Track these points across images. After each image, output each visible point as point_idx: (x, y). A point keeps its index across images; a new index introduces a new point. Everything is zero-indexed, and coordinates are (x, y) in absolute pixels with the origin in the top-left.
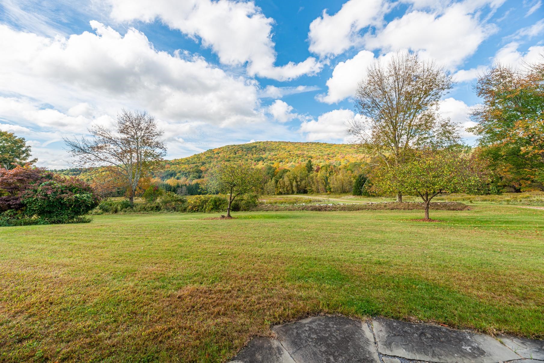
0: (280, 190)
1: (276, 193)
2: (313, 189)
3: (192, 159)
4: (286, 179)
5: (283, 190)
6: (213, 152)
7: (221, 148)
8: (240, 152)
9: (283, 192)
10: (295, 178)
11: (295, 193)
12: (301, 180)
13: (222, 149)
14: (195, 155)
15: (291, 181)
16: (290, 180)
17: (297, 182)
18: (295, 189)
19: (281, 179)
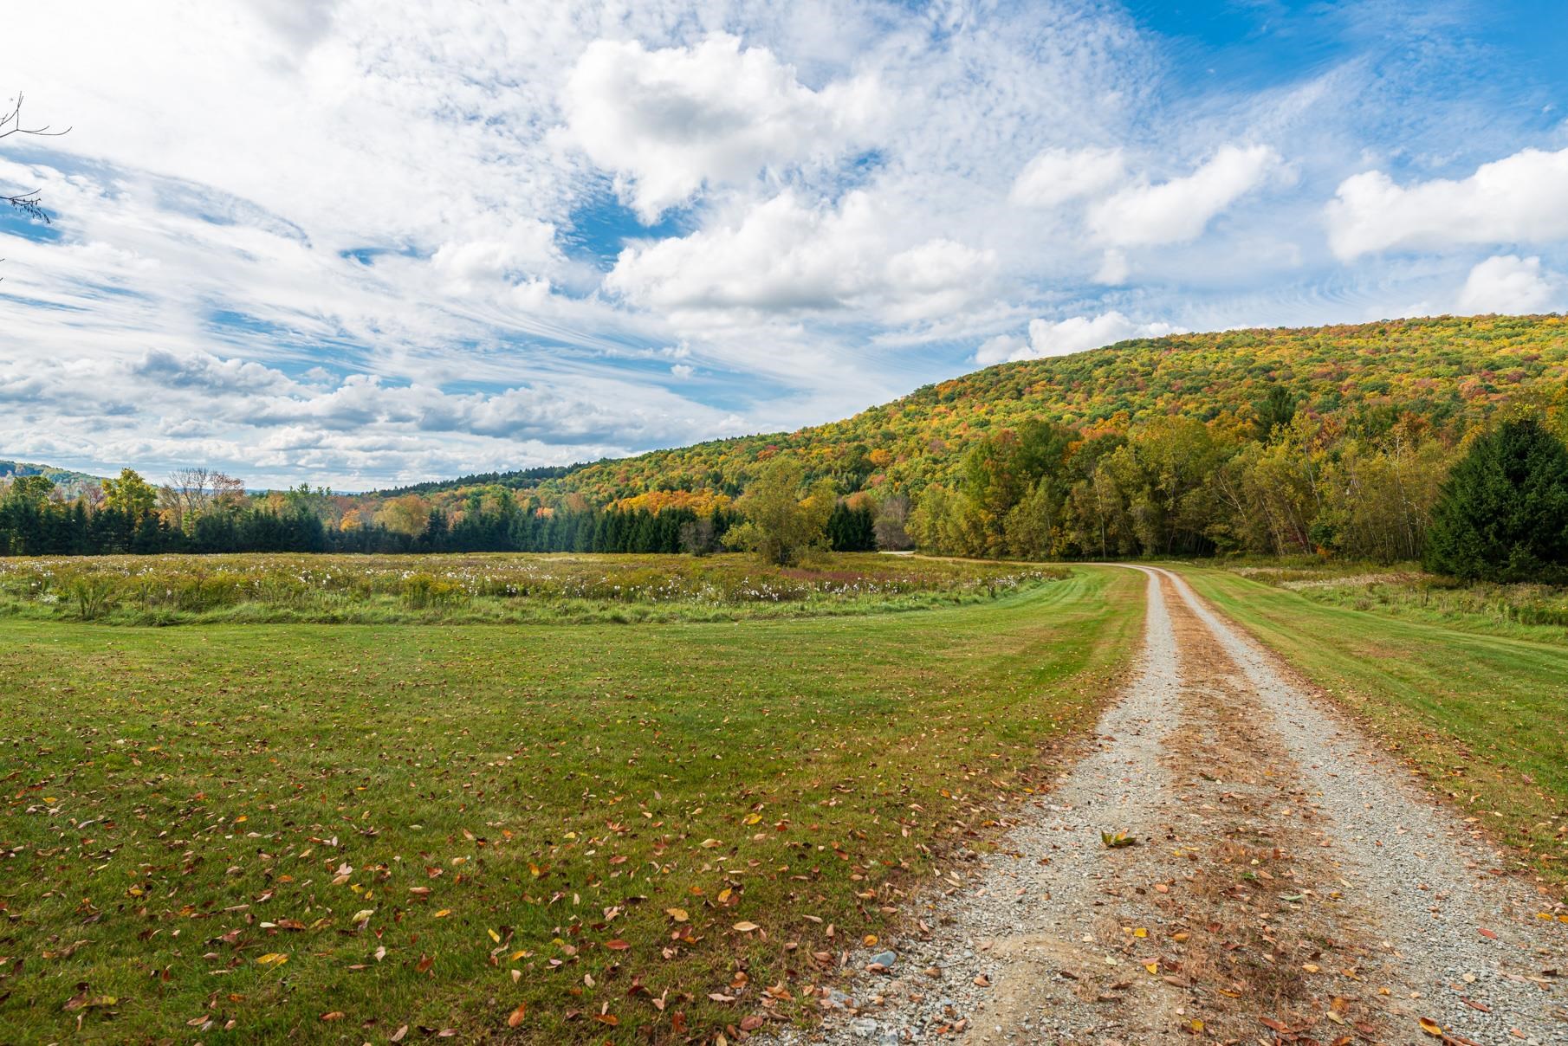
0: (1072, 536)
1: (1054, 551)
2: (1241, 532)
3: (856, 425)
4: (1102, 482)
5: (1083, 535)
6: (937, 394)
7: (969, 377)
8: (1037, 387)
9: (1086, 547)
10: (1150, 477)
11: (1147, 552)
12: (1182, 486)
13: (969, 383)
14: (870, 410)
15: (1129, 491)
16: (1119, 487)
17: (1158, 496)
18: (1143, 532)
19: (1083, 483)
